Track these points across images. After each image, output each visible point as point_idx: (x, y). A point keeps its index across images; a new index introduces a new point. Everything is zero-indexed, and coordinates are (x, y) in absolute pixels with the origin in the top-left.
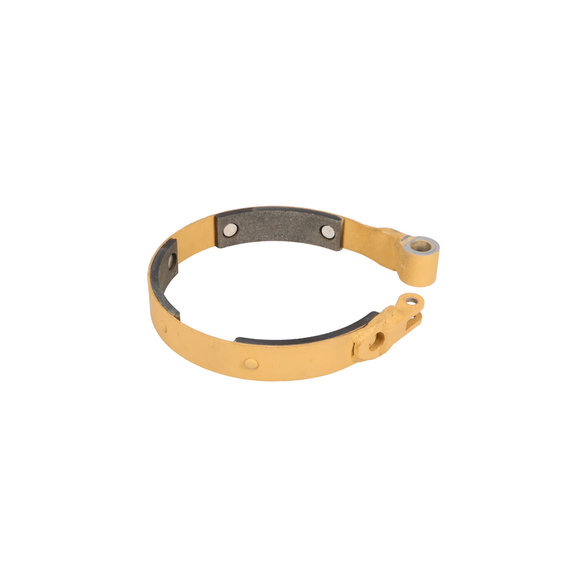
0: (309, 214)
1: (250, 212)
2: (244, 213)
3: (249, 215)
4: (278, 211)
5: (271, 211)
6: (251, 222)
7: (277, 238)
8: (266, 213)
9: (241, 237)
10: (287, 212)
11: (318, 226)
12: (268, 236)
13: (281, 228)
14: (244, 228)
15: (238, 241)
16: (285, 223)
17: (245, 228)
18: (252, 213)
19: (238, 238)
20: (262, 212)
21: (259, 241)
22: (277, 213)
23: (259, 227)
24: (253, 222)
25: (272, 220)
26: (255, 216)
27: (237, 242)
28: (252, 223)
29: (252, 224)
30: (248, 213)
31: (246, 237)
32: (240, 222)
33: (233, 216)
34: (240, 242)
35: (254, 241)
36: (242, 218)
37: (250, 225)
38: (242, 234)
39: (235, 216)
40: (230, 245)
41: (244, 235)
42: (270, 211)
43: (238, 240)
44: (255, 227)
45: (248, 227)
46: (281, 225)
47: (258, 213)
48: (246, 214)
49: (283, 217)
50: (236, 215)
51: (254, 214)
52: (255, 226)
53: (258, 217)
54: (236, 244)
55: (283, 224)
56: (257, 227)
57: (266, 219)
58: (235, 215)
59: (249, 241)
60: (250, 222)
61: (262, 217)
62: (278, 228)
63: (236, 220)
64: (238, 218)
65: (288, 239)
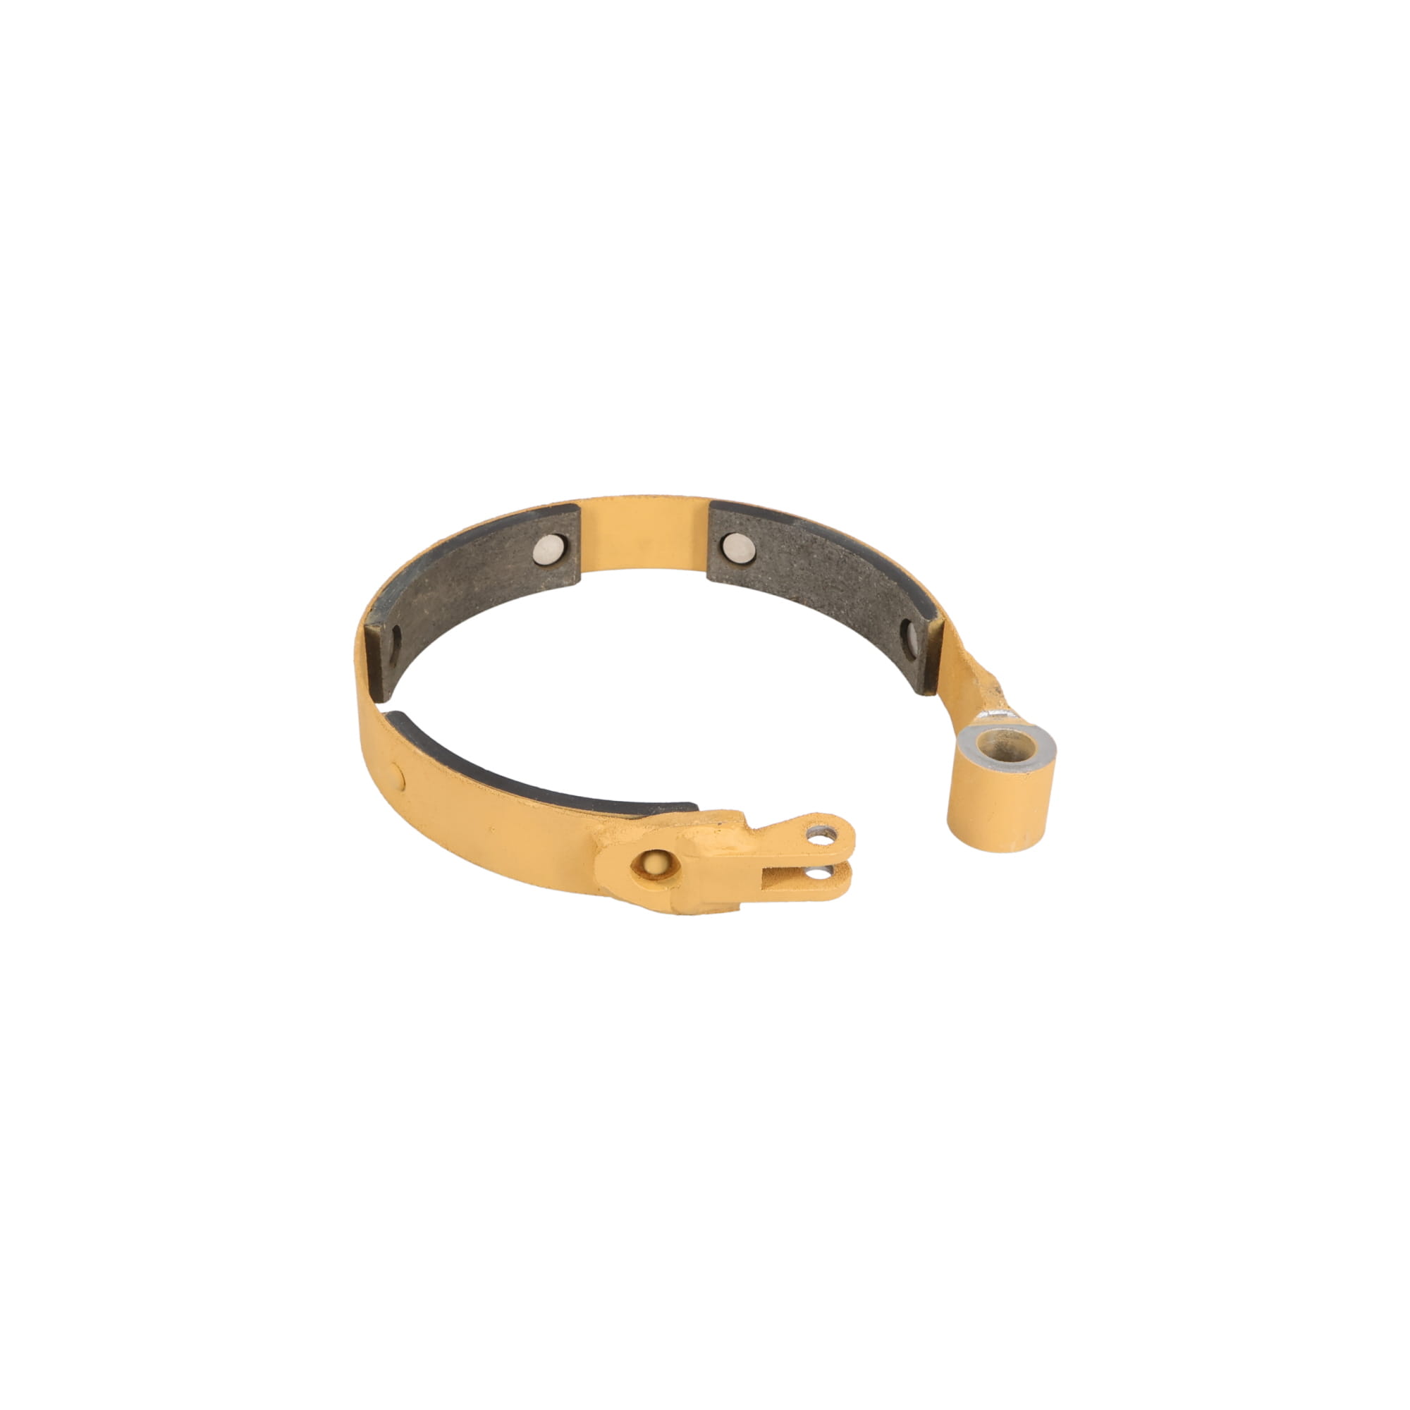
0: (889, 579)
1: (783, 525)
2: (770, 521)
3: (780, 531)
4: (839, 546)
5: (826, 540)
6: (785, 550)
7: (833, 612)
8: (816, 542)
9: (760, 576)
10: (855, 557)
11: (900, 616)
12: (817, 598)
13: (842, 591)
14: (767, 557)
15: (753, 581)
16: (850, 582)
17: (770, 558)
18: (787, 528)
19: (753, 575)
20: (808, 535)
21: (797, 600)
22: (836, 550)
23: (800, 569)
24: (788, 551)
25: (827, 564)
26: (793, 539)
27: (749, 582)
28: (786, 553)
29: (786, 555)
30: (779, 524)
31: (770, 578)
32: (760, 538)
33: (745, 516)
34: (757, 586)
35: (787, 596)
36: (766, 531)
37: (781, 555)
38: (763, 569)
39: (748, 520)
40: (732, 584)
41: (767, 573)
42: (824, 539)
43: (752, 579)
44: (792, 565)
45: (777, 559)
46: (844, 583)
47: (800, 534)
48: (776, 525)
49: (847, 565)
50: (752, 517)
51: (792, 534)
52: (793, 562)
53: (799, 542)
54: (748, 587)
55: (846, 583)
56: (795, 565)
57: (815, 556)
58: (750, 517)
59: (776, 593)
60: (782, 546)
61: (807, 546)
62: (836, 587)
63: (750, 530)
64: (755, 527)
65: (852, 625)
